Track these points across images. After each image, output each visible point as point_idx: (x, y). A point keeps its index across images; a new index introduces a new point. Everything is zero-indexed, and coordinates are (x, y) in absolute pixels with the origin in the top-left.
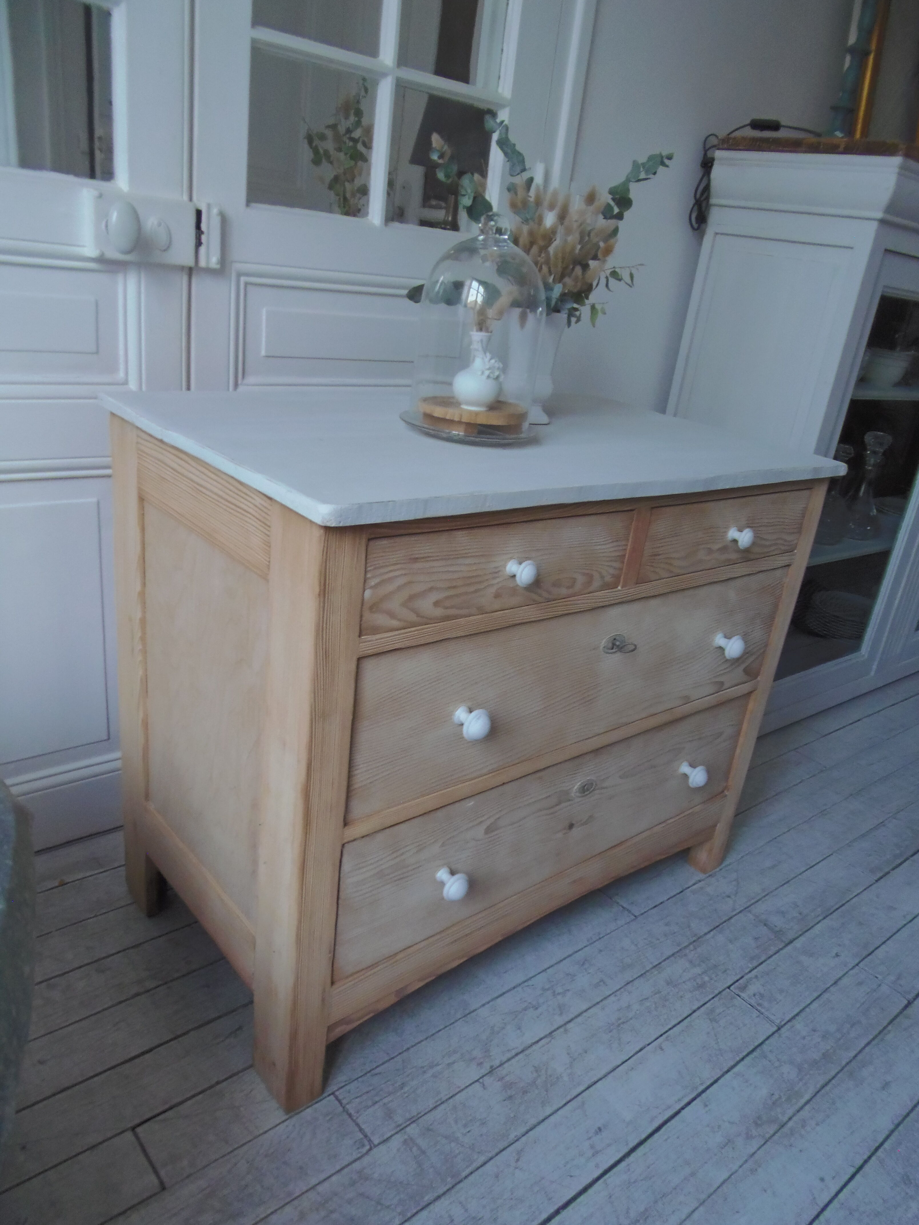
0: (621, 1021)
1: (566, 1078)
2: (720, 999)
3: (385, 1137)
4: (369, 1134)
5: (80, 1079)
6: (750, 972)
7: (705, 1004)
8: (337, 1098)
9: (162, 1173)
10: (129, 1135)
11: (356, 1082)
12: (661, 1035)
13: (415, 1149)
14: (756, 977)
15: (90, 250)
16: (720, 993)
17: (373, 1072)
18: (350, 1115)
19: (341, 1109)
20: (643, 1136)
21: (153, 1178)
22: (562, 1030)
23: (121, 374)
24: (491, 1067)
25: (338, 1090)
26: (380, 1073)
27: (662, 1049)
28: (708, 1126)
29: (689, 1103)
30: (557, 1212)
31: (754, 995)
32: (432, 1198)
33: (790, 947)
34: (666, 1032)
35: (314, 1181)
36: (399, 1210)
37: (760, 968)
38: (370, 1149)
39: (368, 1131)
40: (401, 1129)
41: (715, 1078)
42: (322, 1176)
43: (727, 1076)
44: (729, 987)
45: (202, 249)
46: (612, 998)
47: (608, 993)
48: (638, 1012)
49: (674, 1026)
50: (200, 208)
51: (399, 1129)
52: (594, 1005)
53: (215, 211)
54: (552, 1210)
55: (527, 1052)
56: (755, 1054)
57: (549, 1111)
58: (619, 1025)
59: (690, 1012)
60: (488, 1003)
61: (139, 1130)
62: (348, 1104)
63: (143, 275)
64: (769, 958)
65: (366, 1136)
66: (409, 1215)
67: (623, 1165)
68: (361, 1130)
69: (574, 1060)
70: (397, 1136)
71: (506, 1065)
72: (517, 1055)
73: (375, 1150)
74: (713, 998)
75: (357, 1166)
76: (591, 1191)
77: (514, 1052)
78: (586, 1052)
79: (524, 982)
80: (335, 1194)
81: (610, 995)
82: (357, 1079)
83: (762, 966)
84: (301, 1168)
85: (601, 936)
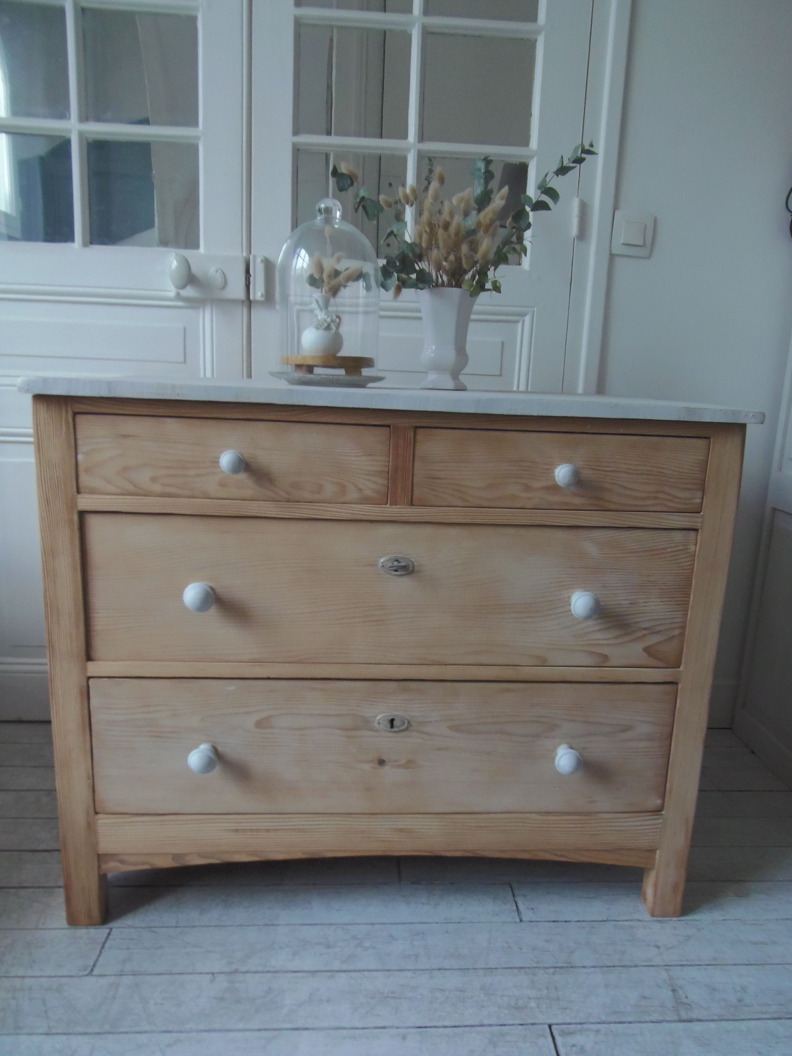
0: (393, 995)
1: (285, 1011)
2: (525, 1029)
4: (97, 966)
7: (505, 1025)
8: (109, 933)
11: (134, 929)
12: (419, 1027)
13: (112, 992)
14: (598, 1031)
16: (533, 1024)
18: (102, 948)
19: (103, 940)
22: (329, 974)
24: (237, 970)
26: (155, 932)
27: (405, 1038)
31: (573, 1046)
33: (681, 1025)
35: (30, 973)
36: (52, 1024)
37: (613, 1026)
38: (87, 975)
39: (100, 963)
42: (38, 974)
44: (550, 1025)
45: (251, 288)
46: (409, 974)
47: (409, 967)
48: (420, 996)
50: (248, 259)
52: (384, 970)
53: (260, 259)
55: (278, 975)
57: (241, 1026)
58: (387, 997)
59: (477, 1023)
60: (295, 925)
62: (111, 940)
63: (214, 309)
64: (639, 1022)
65: (94, 965)
66: (53, 1031)
68: (96, 960)
69: (309, 1002)
71: (248, 975)
72: (268, 972)
73: (88, 978)
74: (520, 1024)
75: (65, 980)
77: (267, 969)
78: (328, 1001)
79: (344, 924)
80: (30, 989)
81: (409, 970)
82: (136, 928)
83: (620, 1025)
84: (34, 961)
85: (463, 921)
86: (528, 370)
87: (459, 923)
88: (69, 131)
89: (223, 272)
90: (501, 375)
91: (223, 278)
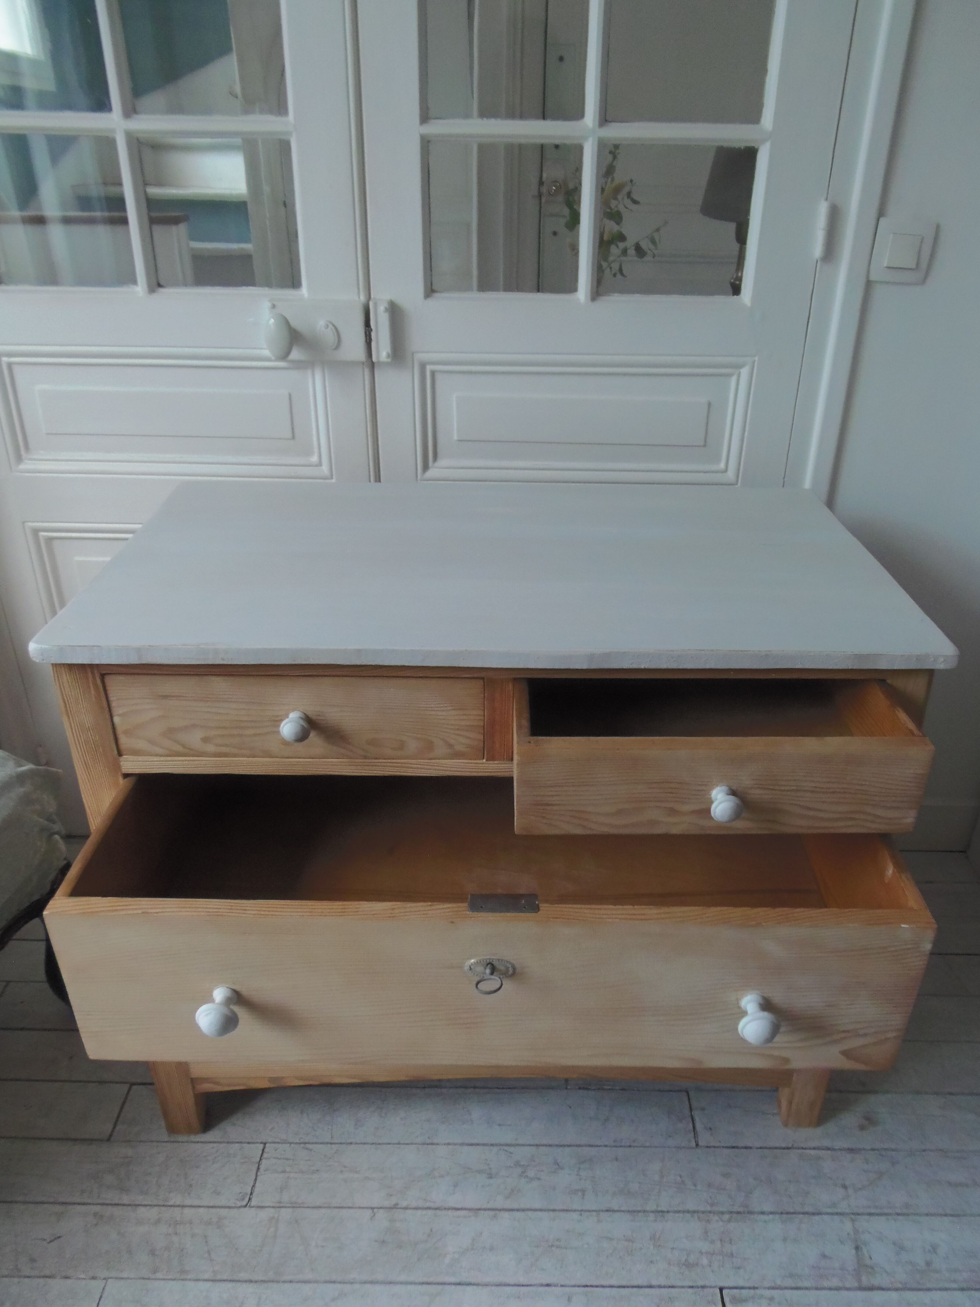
0: (558, 1243)
1: (447, 1260)
2: (694, 1293)
3: (263, 1205)
4: (255, 1194)
7: (673, 1287)
8: (264, 1148)
9: (118, 1128)
10: (126, 1088)
11: (289, 1145)
12: (584, 1286)
13: (272, 1229)
14: (770, 1299)
16: (704, 1287)
17: (308, 1146)
18: (258, 1170)
19: (258, 1159)
21: (110, 1127)
22: (491, 1213)
23: (316, 457)
24: (397, 1204)
25: (270, 1143)
26: (311, 1150)
27: (569, 1299)
33: (861, 1295)
34: (594, 1286)
35: (188, 1202)
36: (217, 1268)
37: (788, 1293)
38: (246, 1206)
39: (257, 1191)
40: (279, 1206)
42: (197, 1203)
44: (721, 1288)
45: (373, 345)
46: (575, 1216)
47: (575, 1207)
48: (586, 1246)
51: (278, 1205)
52: (549, 1210)
55: (438, 1212)
57: (403, 1278)
58: (552, 1246)
59: (645, 1284)
60: (455, 1144)
62: (266, 1158)
63: (327, 372)
64: (816, 1289)
65: (252, 1194)
66: (219, 1277)
68: (254, 1186)
69: (472, 1249)
70: (272, 1210)
71: (409, 1212)
72: (428, 1208)
73: (246, 1209)
74: (689, 1287)
75: (224, 1212)
77: (428, 1205)
78: (491, 1249)
79: (507, 1145)
80: (191, 1222)
81: (575, 1211)
82: (291, 1143)
83: (795, 1292)
84: (191, 1186)
85: (636, 1144)
86: (742, 440)
87: (630, 1146)
88: (113, 131)
89: (334, 326)
90: (705, 446)
91: (335, 334)
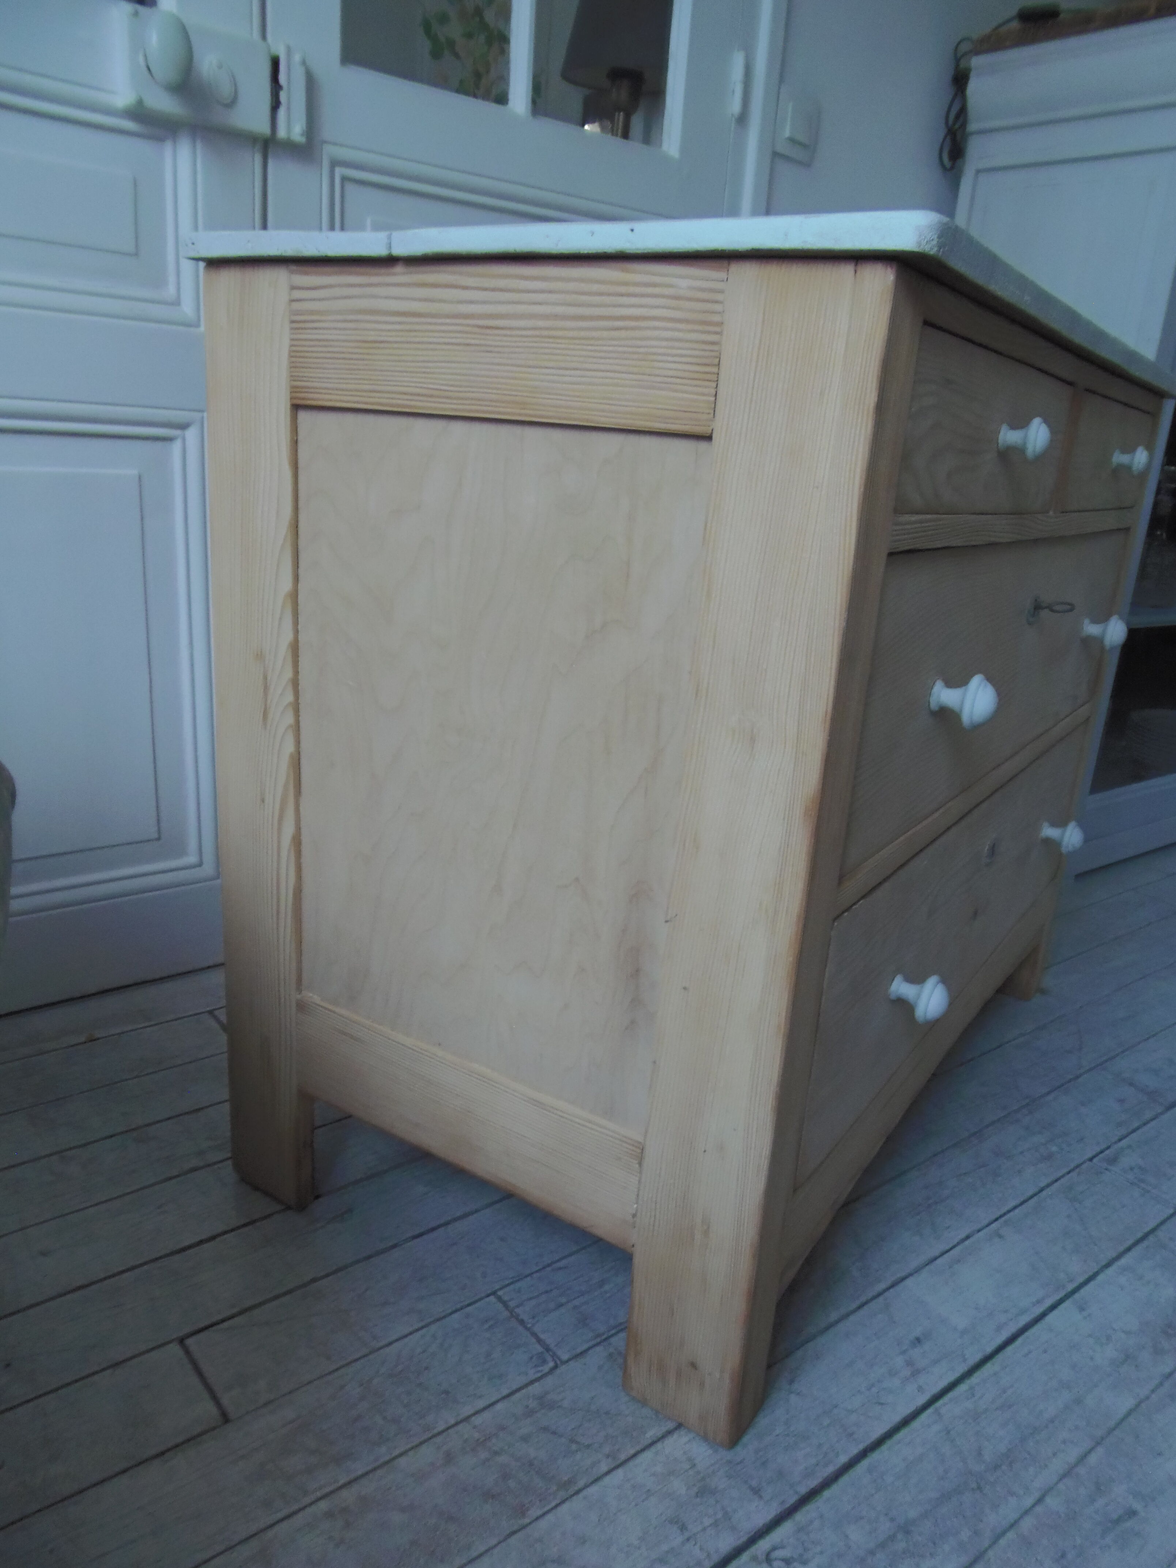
0: (931, 1201)
2: (1079, 1174)
3: (579, 1351)
4: (552, 1346)
5: (102, 1276)
6: (1120, 1140)
7: (1058, 1179)
8: (500, 1299)
9: (225, 1401)
10: (175, 1349)
11: (528, 1278)
12: (996, 1220)
14: (1129, 1147)
15: (123, 98)
16: (1078, 1166)
17: (556, 1265)
18: (522, 1322)
19: (506, 1314)
20: (989, 1350)
21: (210, 1407)
23: (171, 290)
25: (501, 1289)
26: (564, 1268)
27: (1000, 1237)
28: (1090, 1336)
29: (1053, 1307)
30: (864, 1454)
31: (1131, 1169)
32: (659, 1434)
33: (1173, 1112)
34: (1005, 1214)
35: (467, 1410)
36: (607, 1449)
37: (1133, 1136)
38: (556, 1367)
39: (550, 1341)
40: (603, 1340)
41: (1091, 1274)
42: (481, 1404)
43: (1110, 1271)
44: (1091, 1159)
45: (282, 113)
49: (1015, 1208)
50: (277, 53)
51: (598, 1340)
53: (297, 58)
54: (855, 1450)
56: (1146, 1243)
59: (1036, 1190)
61: (189, 1342)
62: (518, 1306)
63: (199, 145)
64: (1145, 1124)
65: (548, 1349)
66: (623, 1457)
67: (963, 1388)
68: (539, 1341)
70: (597, 1349)
73: (563, 1368)
74: (1069, 1173)
75: (536, 1389)
76: (916, 1424)
80: (502, 1427)
82: (530, 1275)
84: (446, 1392)
89: (231, 71)
